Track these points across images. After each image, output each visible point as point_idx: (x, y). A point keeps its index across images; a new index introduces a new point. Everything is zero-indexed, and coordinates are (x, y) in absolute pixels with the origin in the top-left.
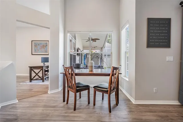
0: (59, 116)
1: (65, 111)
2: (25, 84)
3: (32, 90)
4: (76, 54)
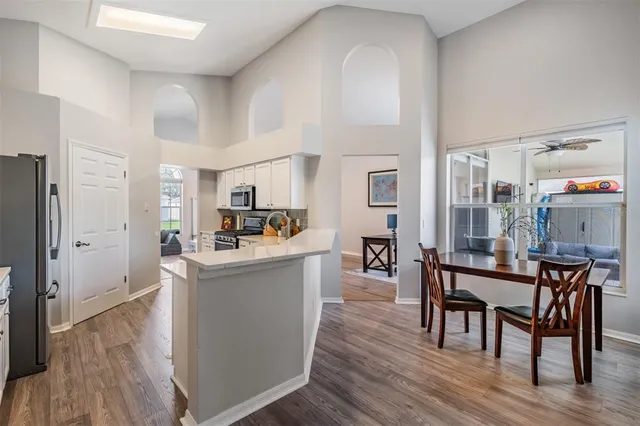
2: (354, 273)
3: (366, 288)
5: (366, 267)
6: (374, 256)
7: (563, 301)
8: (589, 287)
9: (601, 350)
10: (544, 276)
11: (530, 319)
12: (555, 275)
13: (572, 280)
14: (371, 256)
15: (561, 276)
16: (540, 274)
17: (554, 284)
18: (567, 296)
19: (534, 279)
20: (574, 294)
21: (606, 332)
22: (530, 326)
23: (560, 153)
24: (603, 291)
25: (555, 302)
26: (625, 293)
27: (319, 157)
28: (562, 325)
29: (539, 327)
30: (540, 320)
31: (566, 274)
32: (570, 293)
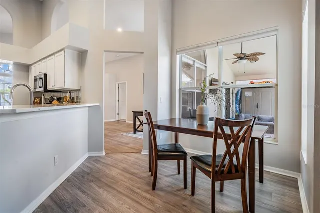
0: (128, 188)
1: (139, 186)
2: (128, 135)
3: (128, 144)
4: (208, 92)
5: (135, 131)
6: (140, 124)
7: (235, 151)
8: (253, 139)
9: (263, 183)
10: (219, 131)
11: (211, 166)
12: (227, 130)
13: (241, 134)
14: (138, 123)
15: (232, 131)
16: (216, 129)
17: (227, 138)
18: (237, 147)
19: (211, 133)
20: (242, 145)
21: (266, 168)
22: (211, 172)
23: (245, 62)
24: (264, 141)
25: (228, 152)
26: (277, 142)
27: (87, 51)
28: (234, 171)
29: (217, 172)
30: (218, 166)
31: (236, 129)
32: (239, 144)
